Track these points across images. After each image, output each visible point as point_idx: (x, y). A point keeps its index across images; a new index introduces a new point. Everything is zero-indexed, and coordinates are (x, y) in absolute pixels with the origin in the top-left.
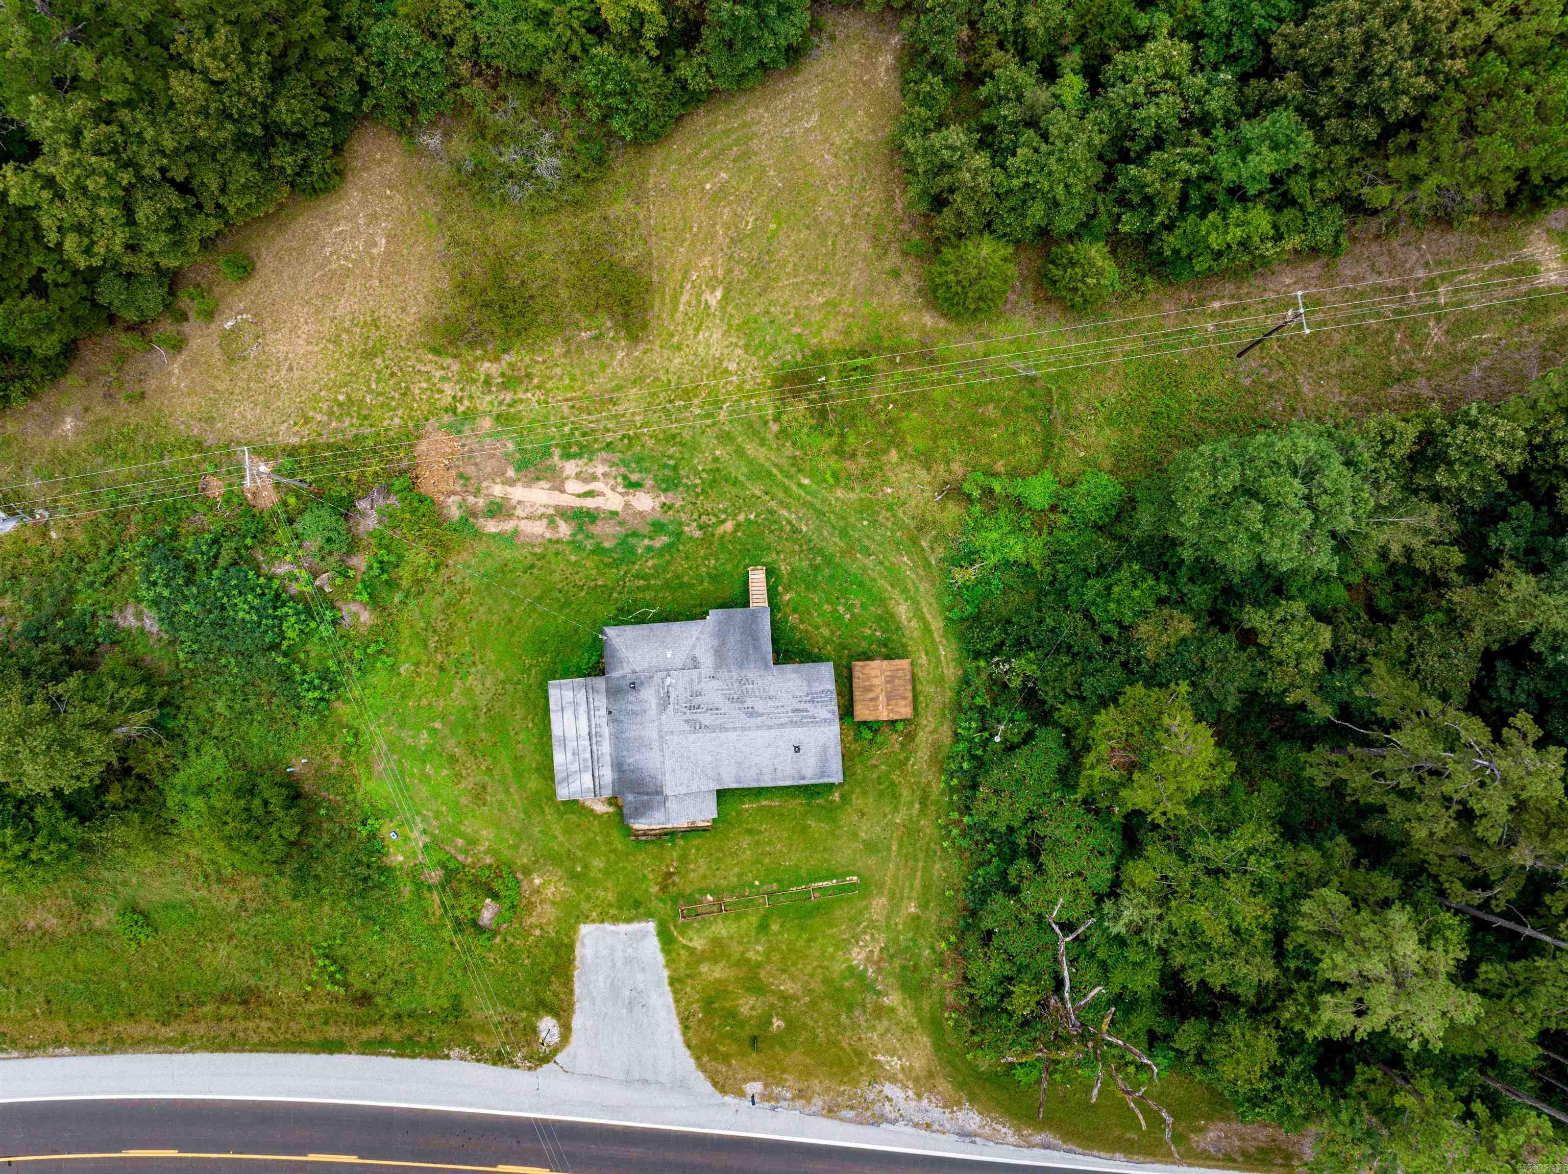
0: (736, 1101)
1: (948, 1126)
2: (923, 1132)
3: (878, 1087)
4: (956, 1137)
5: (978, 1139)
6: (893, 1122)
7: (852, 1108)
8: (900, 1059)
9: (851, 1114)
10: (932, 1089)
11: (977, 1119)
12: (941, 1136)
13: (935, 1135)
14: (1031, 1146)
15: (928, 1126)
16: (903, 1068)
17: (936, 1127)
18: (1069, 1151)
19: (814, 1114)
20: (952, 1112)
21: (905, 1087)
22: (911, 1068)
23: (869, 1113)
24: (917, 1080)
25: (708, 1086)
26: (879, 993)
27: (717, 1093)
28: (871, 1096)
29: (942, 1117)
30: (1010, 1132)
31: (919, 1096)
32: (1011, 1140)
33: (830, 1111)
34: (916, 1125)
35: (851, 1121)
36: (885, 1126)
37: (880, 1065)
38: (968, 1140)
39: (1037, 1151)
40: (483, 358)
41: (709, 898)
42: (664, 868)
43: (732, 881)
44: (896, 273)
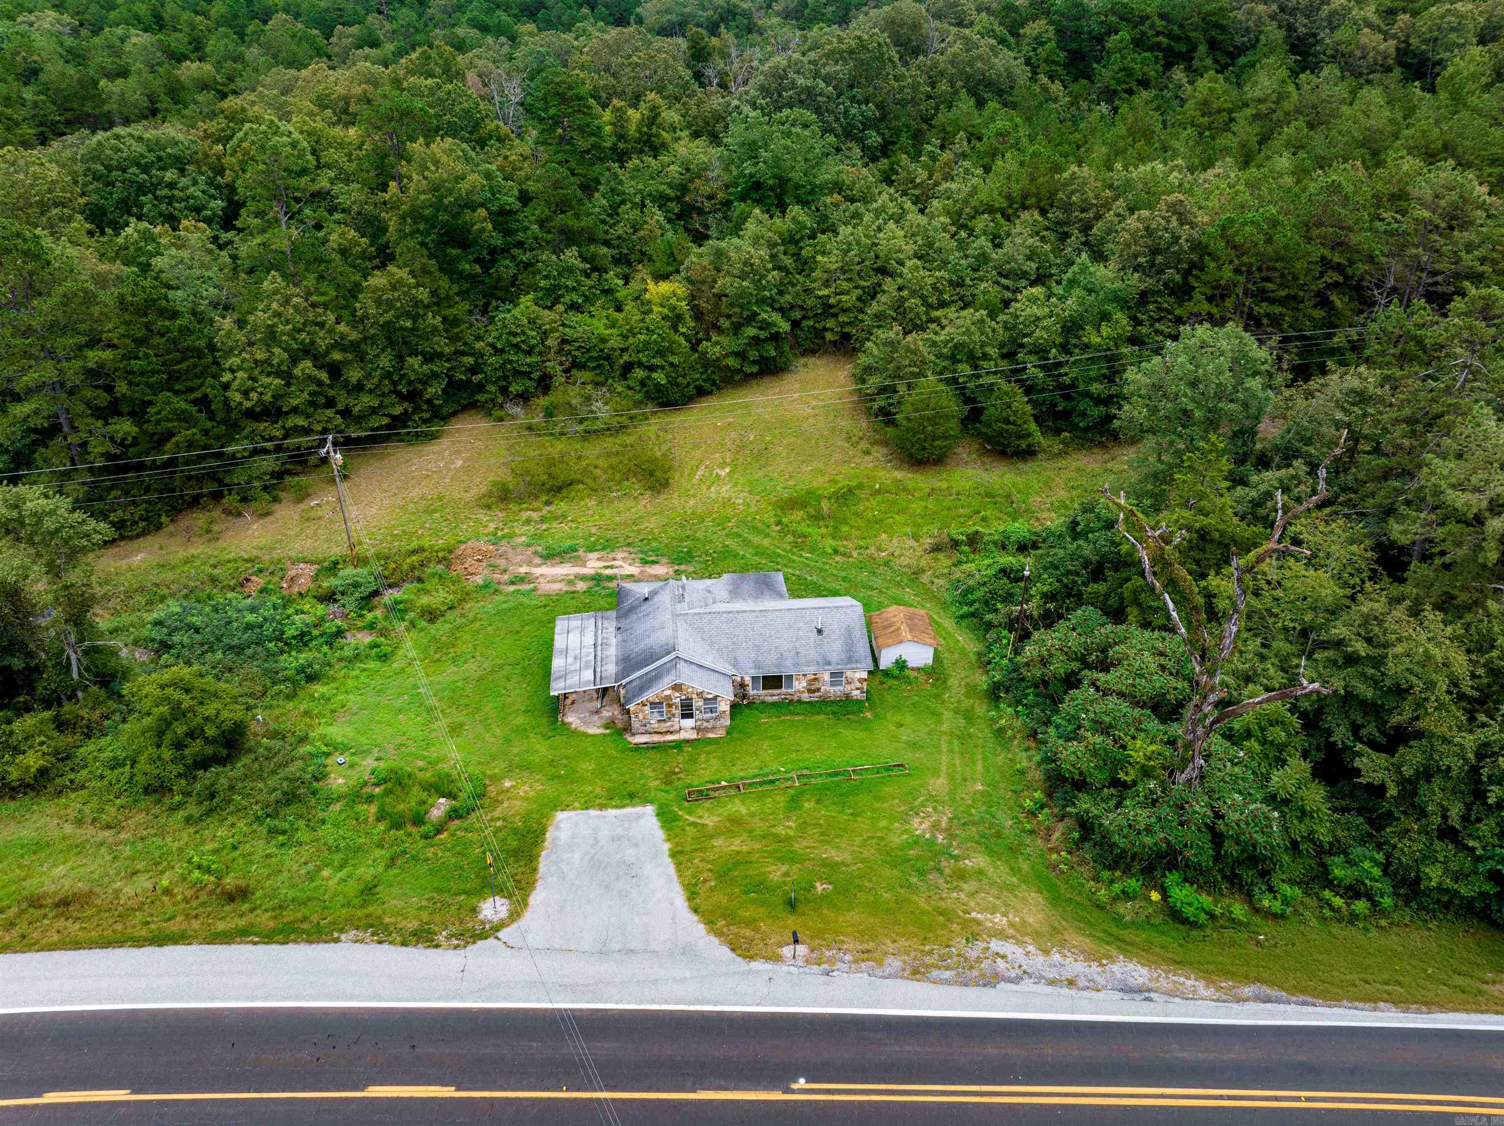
0: (768, 966)
1: (1101, 981)
2: (1066, 991)
3: (981, 945)
4: (1118, 995)
5: (1153, 995)
6: (1017, 980)
7: (947, 968)
8: (1004, 915)
9: (948, 974)
10: (1063, 944)
11: (1144, 971)
12: (1094, 994)
13: (1085, 993)
14: (1240, 1000)
15: (1071, 983)
16: (1012, 925)
17: (1082, 982)
18: (1304, 1003)
19: (890, 976)
20: (1102, 965)
21: (1020, 943)
22: (1024, 923)
23: (975, 973)
24: (1036, 935)
25: (725, 952)
26: (956, 858)
27: (739, 959)
28: (973, 954)
29: (1088, 970)
30: (1201, 985)
31: (1046, 953)
32: (1203, 991)
33: (915, 972)
34: (1052, 983)
35: (948, 982)
36: (1002, 985)
37: (979, 923)
38: (1137, 997)
39: (1253, 1006)
40: (527, 509)
41: (723, 783)
42: (667, 769)
43: (752, 772)
44: (867, 453)
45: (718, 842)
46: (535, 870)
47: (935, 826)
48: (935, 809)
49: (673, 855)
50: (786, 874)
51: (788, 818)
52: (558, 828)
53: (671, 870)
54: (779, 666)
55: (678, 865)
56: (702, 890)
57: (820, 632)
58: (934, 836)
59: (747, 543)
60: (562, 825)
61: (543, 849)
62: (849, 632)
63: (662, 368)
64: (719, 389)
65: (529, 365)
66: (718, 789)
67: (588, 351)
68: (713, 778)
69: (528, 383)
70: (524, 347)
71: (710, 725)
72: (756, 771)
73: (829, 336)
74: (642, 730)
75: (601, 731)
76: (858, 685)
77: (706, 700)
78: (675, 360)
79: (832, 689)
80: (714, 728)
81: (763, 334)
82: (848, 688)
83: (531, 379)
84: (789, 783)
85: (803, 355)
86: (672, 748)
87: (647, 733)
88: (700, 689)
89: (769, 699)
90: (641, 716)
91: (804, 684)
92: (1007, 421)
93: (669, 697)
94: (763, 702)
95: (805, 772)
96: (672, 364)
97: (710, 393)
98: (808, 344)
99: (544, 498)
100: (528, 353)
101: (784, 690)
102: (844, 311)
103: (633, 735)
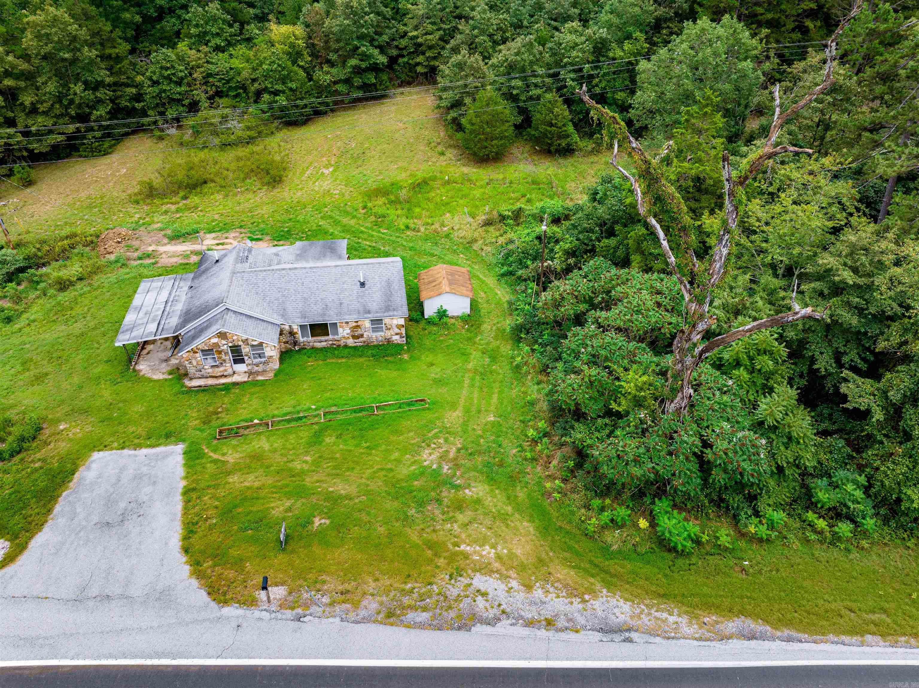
0: (240, 612)
1: (581, 620)
2: (543, 633)
3: (465, 581)
4: (599, 636)
5: (634, 635)
6: (492, 622)
7: (425, 609)
8: (493, 547)
9: (424, 617)
10: (547, 578)
11: (626, 607)
12: (572, 636)
13: (564, 636)
14: (724, 638)
15: (549, 623)
16: (499, 557)
17: (562, 623)
18: (789, 640)
19: (364, 620)
20: (584, 601)
21: (504, 578)
22: (511, 556)
23: (452, 614)
24: (522, 568)
25: (202, 596)
26: (457, 487)
27: (213, 604)
28: (454, 592)
29: (568, 608)
30: (684, 620)
31: (529, 587)
32: (686, 630)
33: (390, 615)
34: (530, 623)
35: (421, 626)
36: (479, 629)
37: (466, 556)
38: (618, 638)
39: (736, 644)
40: (168, 203)
41: (256, 421)
42: (211, 409)
43: (285, 410)
44: (443, 154)
45: (233, 479)
46: (50, 511)
47: (443, 458)
48: (446, 440)
49: (187, 492)
50: (289, 510)
51: (307, 453)
52: (89, 468)
53: (179, 507)
54: (324, 314)
55: (187, 502)
56: (203, 527)
57: (363, 284)
58: (440, 467)
59: (337, 223)
60: (94, 466)
61: (67, 488)
62: (389, 284)
63: (283, 92)
64: (332, 111)
65: (180, 94)
66: (248, 427)
67: (228, 82)
68: (248, 417)
69: (181, 109)
70: (174, 79)
71: (260, 368)
72: (290, 409)
73: (419, 69)
74: (198, 374)
75: (166, 376)
76: (397, 331)
77: (253, 346)
78: (294, 85)
79: (374, 335)
80: (264, 371)
81: (364, 65)
82: (388, 334)
83: (183, 105)
84: (316, 419)
85: (400, 86)
86: (222, 390)
87: (202, 377)
88: (244, 337)
89: (318, 345)
90: (195, 363)
91: (348, 331)
92: (551, 125)
93: (216, 345)
94: (313, 348)
95: (334, 409)
96: (291, 89)
97: (326, 113)
98: (403, 77)
99: (182, 194)
100: (179, 83)
101: (331, 337)
102: (430, 48)
103: (191, 379)
